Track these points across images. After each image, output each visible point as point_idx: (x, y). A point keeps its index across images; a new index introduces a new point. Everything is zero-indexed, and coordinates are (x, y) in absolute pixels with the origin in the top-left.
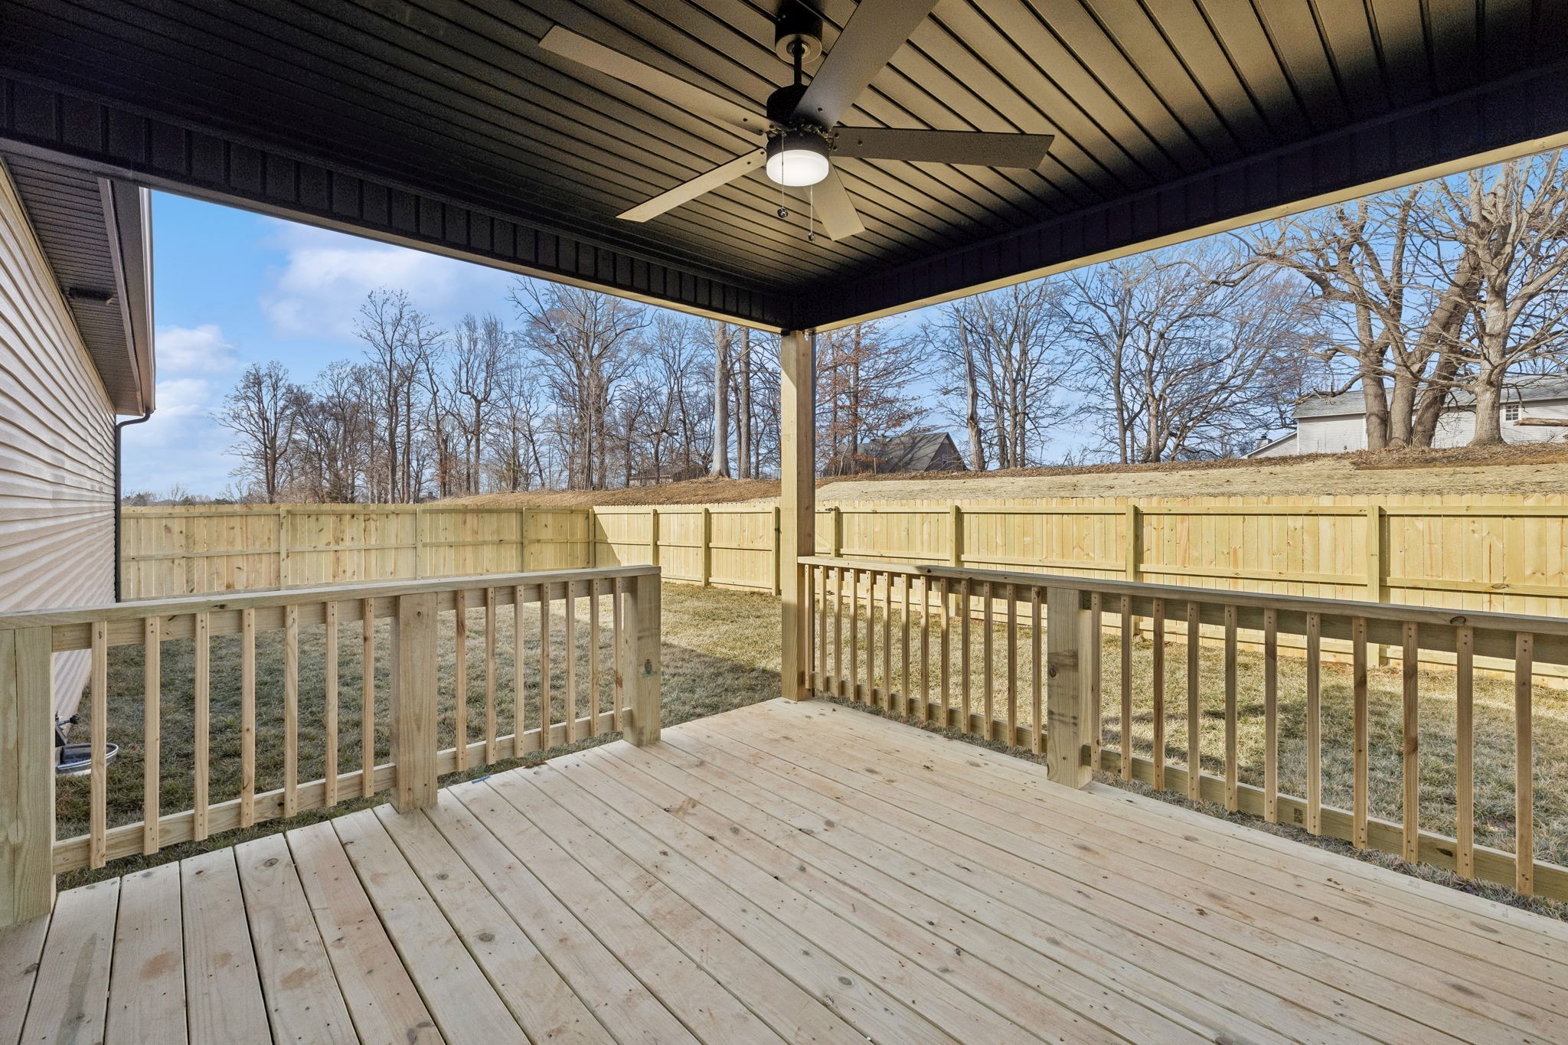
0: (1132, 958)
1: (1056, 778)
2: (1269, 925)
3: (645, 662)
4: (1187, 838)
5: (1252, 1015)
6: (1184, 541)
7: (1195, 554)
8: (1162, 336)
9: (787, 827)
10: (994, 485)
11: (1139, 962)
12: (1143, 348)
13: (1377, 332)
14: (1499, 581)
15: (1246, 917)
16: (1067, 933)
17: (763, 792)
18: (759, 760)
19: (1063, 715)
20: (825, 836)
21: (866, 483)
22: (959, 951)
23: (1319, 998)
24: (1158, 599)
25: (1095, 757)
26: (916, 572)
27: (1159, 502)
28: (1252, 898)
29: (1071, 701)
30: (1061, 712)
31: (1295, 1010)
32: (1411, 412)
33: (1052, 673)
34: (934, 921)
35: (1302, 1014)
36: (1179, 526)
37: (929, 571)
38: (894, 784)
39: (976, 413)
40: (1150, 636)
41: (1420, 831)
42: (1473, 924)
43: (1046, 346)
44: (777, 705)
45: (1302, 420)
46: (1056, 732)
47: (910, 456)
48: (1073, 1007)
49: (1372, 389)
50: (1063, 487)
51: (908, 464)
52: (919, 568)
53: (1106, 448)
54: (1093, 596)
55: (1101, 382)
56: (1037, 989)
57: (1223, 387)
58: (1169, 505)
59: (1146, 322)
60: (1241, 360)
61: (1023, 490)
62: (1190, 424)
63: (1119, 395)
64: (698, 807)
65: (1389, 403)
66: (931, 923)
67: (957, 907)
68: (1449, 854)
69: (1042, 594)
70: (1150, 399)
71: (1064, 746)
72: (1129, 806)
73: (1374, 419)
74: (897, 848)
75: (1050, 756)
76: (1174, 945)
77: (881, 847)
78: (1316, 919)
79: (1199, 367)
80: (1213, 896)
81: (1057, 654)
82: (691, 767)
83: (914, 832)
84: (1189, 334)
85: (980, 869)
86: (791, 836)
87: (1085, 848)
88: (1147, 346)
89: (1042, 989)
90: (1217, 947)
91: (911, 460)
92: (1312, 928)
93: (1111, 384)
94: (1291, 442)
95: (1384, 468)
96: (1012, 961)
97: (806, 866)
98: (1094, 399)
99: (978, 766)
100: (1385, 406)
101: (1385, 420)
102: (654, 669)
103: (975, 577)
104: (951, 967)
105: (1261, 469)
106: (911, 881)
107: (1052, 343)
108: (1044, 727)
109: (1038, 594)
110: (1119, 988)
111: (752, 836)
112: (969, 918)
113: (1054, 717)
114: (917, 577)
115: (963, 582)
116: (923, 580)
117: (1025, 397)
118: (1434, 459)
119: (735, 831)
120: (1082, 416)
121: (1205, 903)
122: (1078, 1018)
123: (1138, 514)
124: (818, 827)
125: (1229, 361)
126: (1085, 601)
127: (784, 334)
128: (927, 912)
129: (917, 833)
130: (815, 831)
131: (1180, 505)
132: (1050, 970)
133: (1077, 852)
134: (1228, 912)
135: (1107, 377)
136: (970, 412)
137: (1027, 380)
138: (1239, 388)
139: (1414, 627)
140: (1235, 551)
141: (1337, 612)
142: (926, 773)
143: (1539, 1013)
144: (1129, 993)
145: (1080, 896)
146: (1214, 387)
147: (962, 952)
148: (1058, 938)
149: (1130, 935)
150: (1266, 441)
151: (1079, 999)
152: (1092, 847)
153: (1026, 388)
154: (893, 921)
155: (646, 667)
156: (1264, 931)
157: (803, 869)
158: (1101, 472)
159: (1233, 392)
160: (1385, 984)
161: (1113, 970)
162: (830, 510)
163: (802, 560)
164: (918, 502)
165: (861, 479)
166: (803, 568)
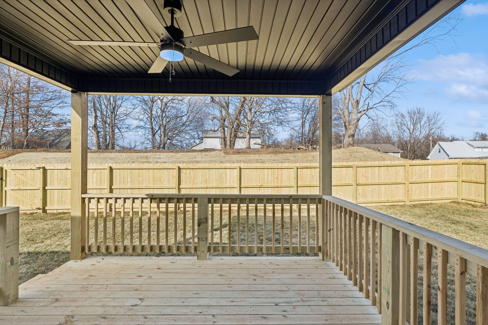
0: (250, 297)
1: (200, 259)
2: (268, 277)
3: (10, 259)
4: (240, 264)
5: (277, 297)
6: (193, 178)
7: (196, 181)
8: (166, 104)
9: (126, 307)
10: (114, 156)
11: (252, 297)
12: (160, 107)
13: (224, 114)
14: (261, 185)
15: (263, 277)
16: (234, 298)
17: (101, 300)
18: (87, 289)
19: (203, 238)
20: (143, 304)
21: (45, 154)
22: (213, 316)
23: (284, 288)
24: (230, 198)
25: (212, 249)
26: (146, 197)
27: (186, 165)
28: (260, 272)
29: (205, 233)
30: (202, 237)
31: (282, 292)
32: (231, 137)
33: (199, 225)
34: (201, 312)
35: (283, 292)
36: (191, 172)
37: (152, 196)
38: (152, 278)
39: (96, 124)
40: (182, 209)
41: (284, 246)
42: (294, 262)
43: (124, 100)
44: (70, 264)
45: (205, 137)
46: (200, 244)
47: (58, 140)
48: (248, 314)
49: (222, 131)
50: (142, 157)
51: (57, 144)
52: (147, 195)
53: (146, 142)
54: (212, 199)
55: (145, 117)
56: (238, 314)
57: (184, 124)
58: (189, 166)
59: (161, 98)
60: (189, 117)
61: (127, 158)
62: (174, 136)
63: (152, 123)
64: (75, 317)
65: (226, 134)
66: (200, 313)
67: (203, 305)
68: (288, 249)
69: (196, 200)
70: (162, 126)
71: (203, 247)
72: (222, 261)
73: (223, 139)
74: (171, 297)
75: (198, 252)
76: (255, 289)
77: (167, 299)
78: (273, 272)
79: (177, 117)
80: (254, 275)
81: (201, 219)
82: (52, 303)
83: (172, 290)
84: (174, 105)
85: (201, 292)
86: (130, 310)
87: (221, 275)
88: (161, 107)
89: (239, 314)
90: (262, 286)
91: (59, 142)
92: (274, 274)
93: (149, 118)
94: (202, 144)
95: (230, 154)
96: (227, 311)
97: (146, 316)
98: (142, 124)
99: (175, 263)
100: (225, 135)
101: (225, 139)
102: (15, 262)
103: (171, 197)
104: (215, 321)
105: (202, 153)
106: (184, 304)
107: (126, 99)
108: (196, 243)
109: (194, 200)
110: (253, 305)
111: (114, 316)
112: (208, 306)
113: (200, 239)
114: (146, 198)
115: (166, 199)
116: (149, 200)
117: (115, 119)
118: (240, 152)
119: (105, 318)
120: (138, 129)
121: (254, 277)
122: (250, 316)
123: (179, 169)
124: (139, 302)
125: (185, 116)
126: (209, 201)
127: (72, 92)
128: (197, 311)
129: (174, 290)
130: (138, 304)
131: (192, 166)
132: (237, 309)
133: (220, 277)
134: (259, 278)
135: (147, 116)
136: (94, 123)
137: (115, 113)
138: (189, 125)
139: (283, 199)
140: (207, 180)
141: (270, 197)
142: (159, 270)
143: (310, 274)
144: (255, 305)
145: (229, 288)
146: (181, 124)
147: (214, 316)
148: (233, 300)
149: (246, 292)
150: (195, 143)
151: (247, 311)
152: (222, 274)
153: (115, 116)
154: (189, 318)
155: (11, 262)
156: (267, 278)
157: (146, 318)
158: (154, 152)
159: (187, 127)
160: (290, 280)
161: (249, 301)
162: (39, 168)
163: (84, 196)
164: (91, 164)
165: (40, 151)
166: (83, 199)
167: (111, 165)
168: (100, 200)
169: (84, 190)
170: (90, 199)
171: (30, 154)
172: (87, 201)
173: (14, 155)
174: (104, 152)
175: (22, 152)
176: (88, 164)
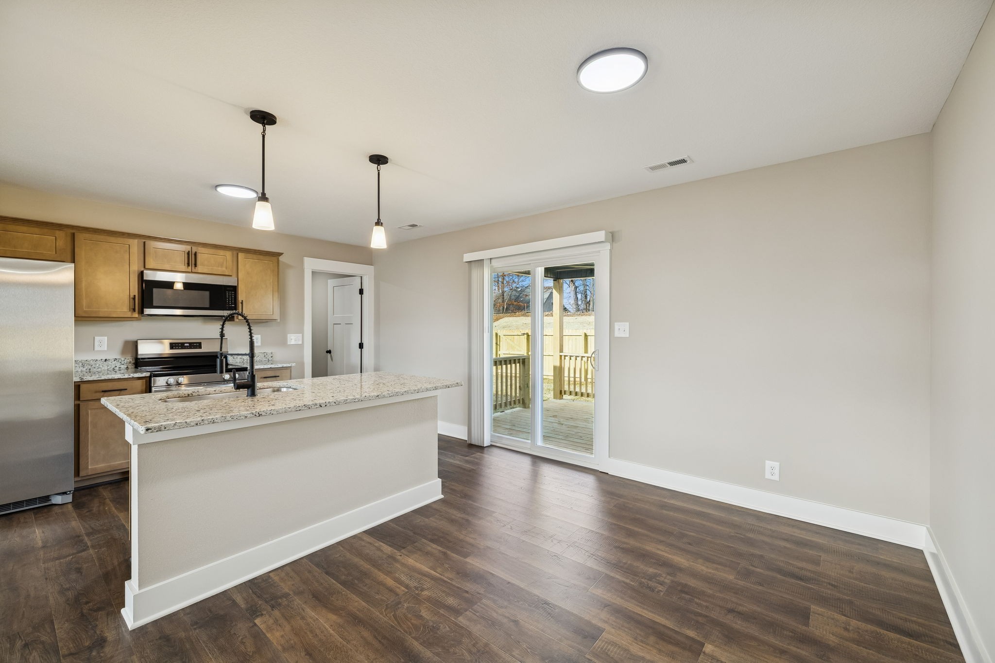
162: (524, 334)
163: (561, 354)
164: (567, 331)
165: (519, 316)
166: (561, 356)
167: (585, 331)
168: (572, 358)
169: (561, 351)
170: (565, 356)
171: (511, 319)
172: (563, 357)
173: (497, 320)
174: (582, 316)
175: (504, 317)
176: (564, 330)
